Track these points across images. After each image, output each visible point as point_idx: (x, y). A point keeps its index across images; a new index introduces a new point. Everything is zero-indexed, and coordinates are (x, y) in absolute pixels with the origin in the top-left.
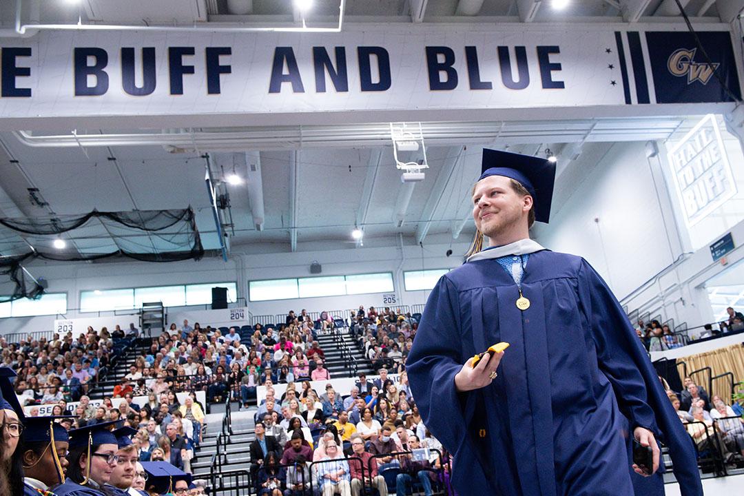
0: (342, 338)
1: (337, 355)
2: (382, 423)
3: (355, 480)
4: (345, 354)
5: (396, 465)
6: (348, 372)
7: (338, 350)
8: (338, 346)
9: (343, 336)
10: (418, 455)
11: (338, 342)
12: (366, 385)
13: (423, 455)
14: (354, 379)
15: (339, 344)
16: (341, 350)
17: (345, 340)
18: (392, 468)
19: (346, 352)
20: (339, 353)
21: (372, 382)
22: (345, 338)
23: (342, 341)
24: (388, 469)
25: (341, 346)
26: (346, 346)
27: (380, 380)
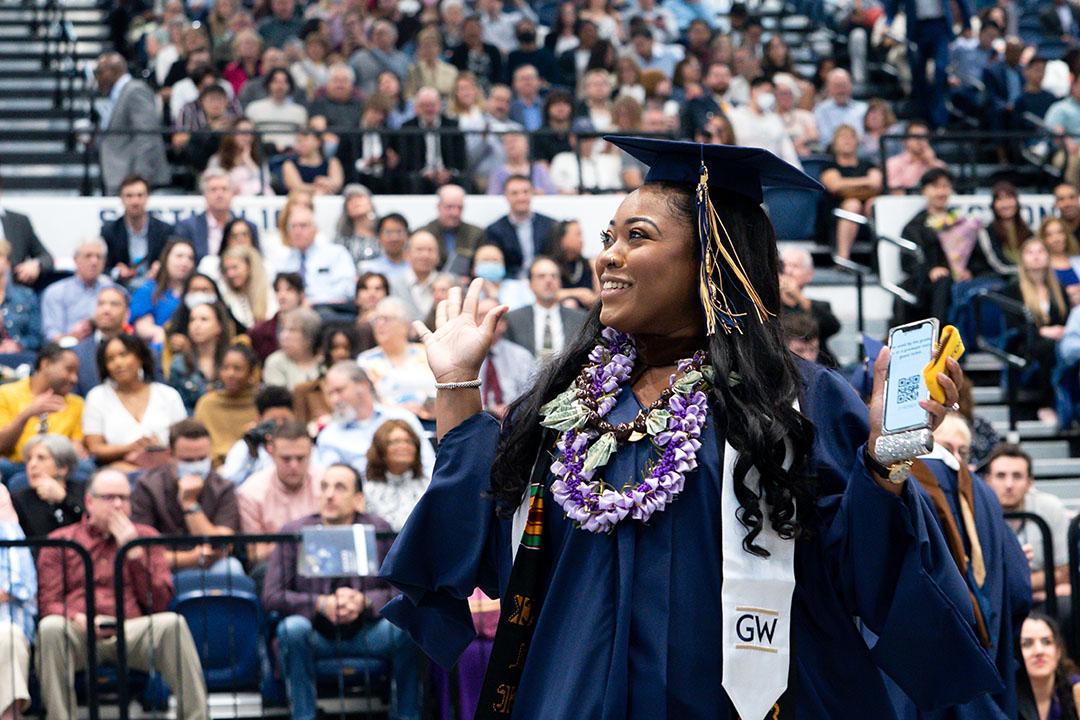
0: (62, 23)
1: (40, 94)
2: (190, 402)
3: (52, 622)
4: (72, 94)
5: (228, 581)
6: (77, 171)
7: (45, 72)
8: (46, 58)
9: (71, 16)
10: (323, 553)
11: (46, 40)
12: (144, 231)
13: (345, 554)
14: (96, 203)
15: (52, 48)
16: (58, 75)
17: (74, 32)
18: (216, 592)
19: (78, 84)
20: (49, 84)
21: (168, 218)
22: (77, 24)
23: (64, 37)
24: (197, 594)
25: (59, 57)
26: (76, 57)
27: (201, 220)
